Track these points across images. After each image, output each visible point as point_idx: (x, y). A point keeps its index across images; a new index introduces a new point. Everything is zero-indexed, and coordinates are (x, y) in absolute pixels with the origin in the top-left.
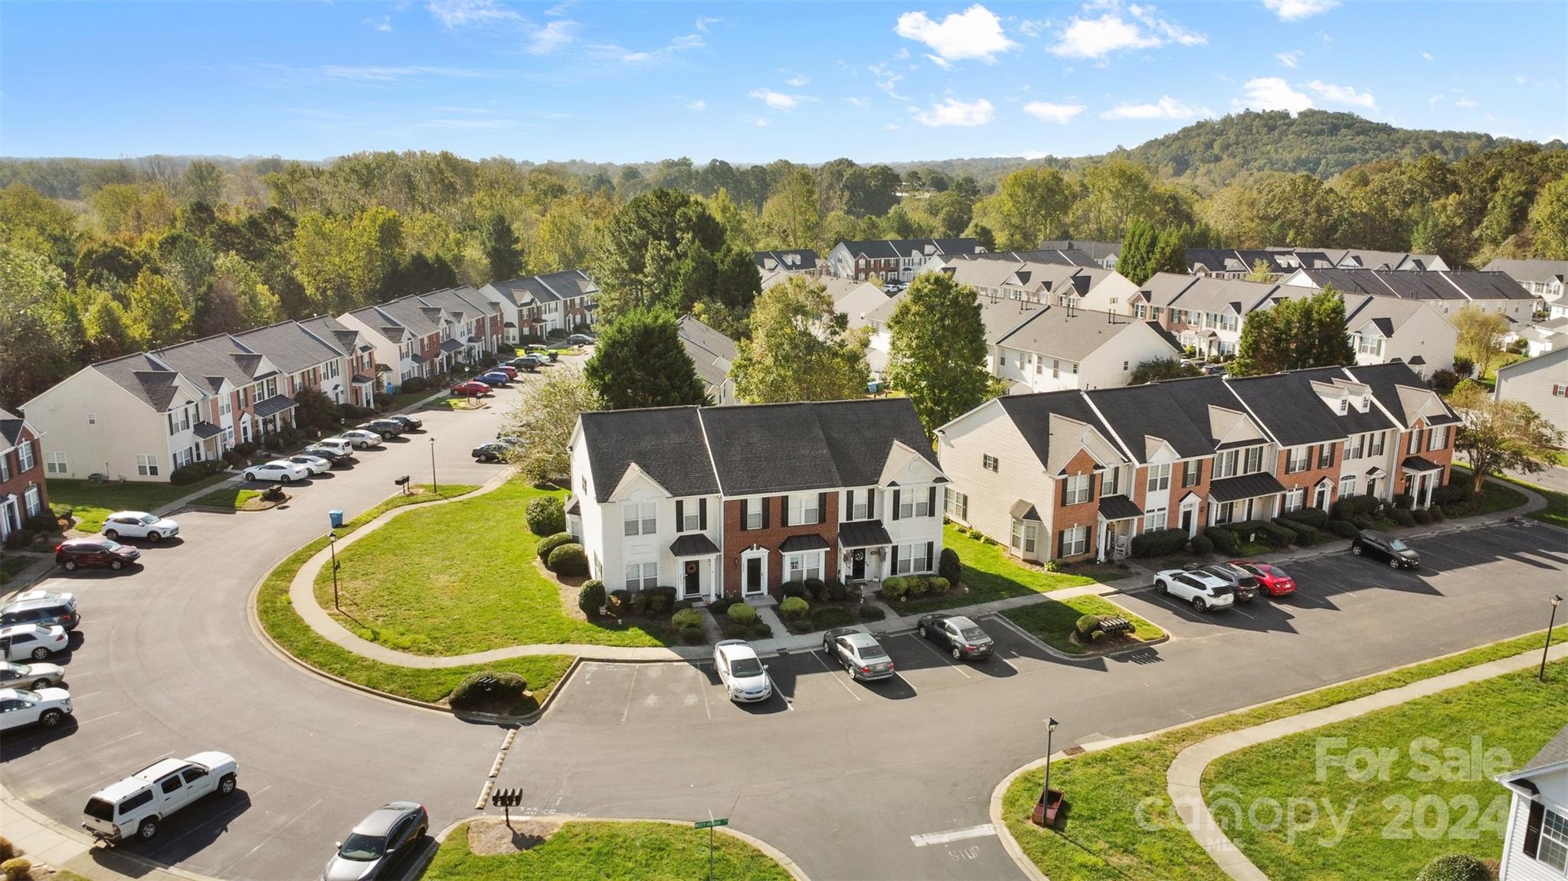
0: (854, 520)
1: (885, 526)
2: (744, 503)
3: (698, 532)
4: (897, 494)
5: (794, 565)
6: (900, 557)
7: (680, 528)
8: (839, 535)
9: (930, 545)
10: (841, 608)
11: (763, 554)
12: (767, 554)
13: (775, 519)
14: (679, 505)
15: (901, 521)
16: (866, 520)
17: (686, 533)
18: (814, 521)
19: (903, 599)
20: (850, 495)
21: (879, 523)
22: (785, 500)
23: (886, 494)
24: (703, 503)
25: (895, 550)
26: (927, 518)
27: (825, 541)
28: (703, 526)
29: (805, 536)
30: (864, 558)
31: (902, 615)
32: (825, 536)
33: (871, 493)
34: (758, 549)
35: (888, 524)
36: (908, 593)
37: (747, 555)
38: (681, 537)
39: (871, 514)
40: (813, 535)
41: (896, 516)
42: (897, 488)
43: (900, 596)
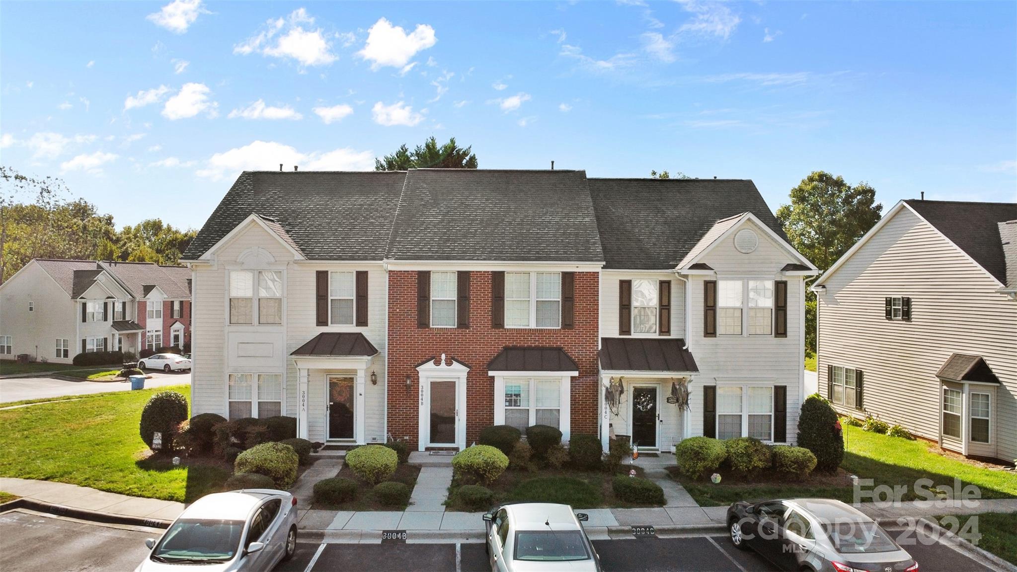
0: (634, 335)
1: (690, 346)
2: (424, 278)
3: (352, 328)
4: (710, 288)
5: (512, 399)
6: (720, 410)
7: (322, 320)
8: (598, 354)
9: (780, 393)
10: (586, 481)
11: (458, 374)
12: (465, 375)
13: (480, 312)
14: (322, 278)
15: (722, 339)
16: (656, 336)
17: (332, 328)
18: (554, 324)
19: (717, 478)
20: (625, 287)
21: (681, 342)
22: (498, 278)
23: (690, 284)
24: (362, 278)
25: (710, 393)
26: (769, 339)
27: (573, 362)
28: (362, 320)
29: (537, 348)
30: (654, 408)
31: (702, 504)
32: (575, 353)
33: (665, 287)
34: (449, 364)
35: (695, 343)
36: (726, 466)
37: (429, 373)
38: (322, 334)
39: (665, 326)
40: (551, 349)
41: (710, 330)
42: (708, 275)
43: (710, 471)
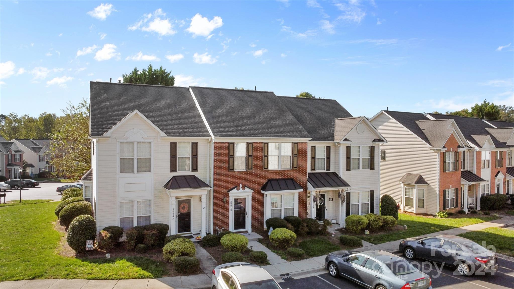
0: (317, 171)
1: (341, 175)
2: (231, 146)
3: (189, 173)
4: (348, 149)
5: (273, 204)
6: (352, 202)
7: (173, 169)
8: (308, 180)
9: (372, 194)
10: (319, 239)
11: (248, 194)
12: (251, 194)
13: (257, 163)
14: (173, 146)
15: (352, 171)
16: (325, 171)
17: (179, 173)
18: (289, 167)
19: (367, 232)
20: (313, 149)
21: (335, 174)
22: (265, 145)
23: (340, 149)
24: (195, 146)
25: (348, 196)
26: (369, 171)
27: (299, 185)
28: (195, 168)
29: (282, 179)
30: (324, 203)
31: (374, 244)
32: (298, 180)
33: (328, 149)
34: (243, 189)
37: (234, 194)
38: (174, 177)
39: (329, 166)
41: (348, 169)
43: (363, 230)
